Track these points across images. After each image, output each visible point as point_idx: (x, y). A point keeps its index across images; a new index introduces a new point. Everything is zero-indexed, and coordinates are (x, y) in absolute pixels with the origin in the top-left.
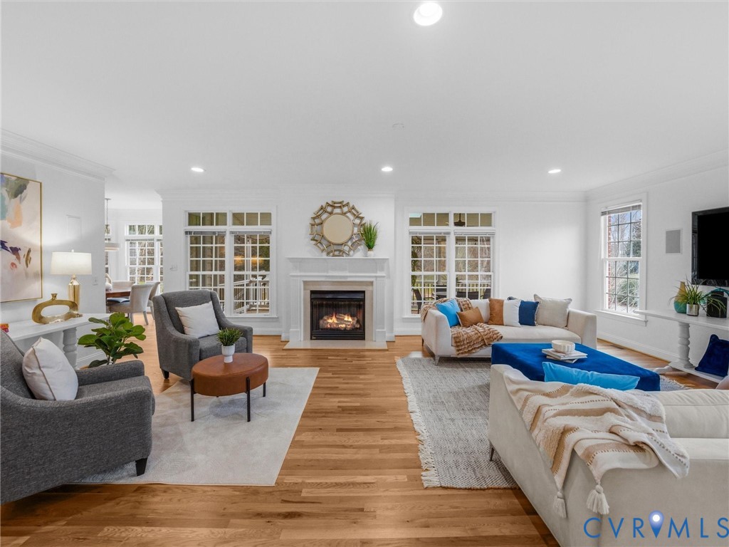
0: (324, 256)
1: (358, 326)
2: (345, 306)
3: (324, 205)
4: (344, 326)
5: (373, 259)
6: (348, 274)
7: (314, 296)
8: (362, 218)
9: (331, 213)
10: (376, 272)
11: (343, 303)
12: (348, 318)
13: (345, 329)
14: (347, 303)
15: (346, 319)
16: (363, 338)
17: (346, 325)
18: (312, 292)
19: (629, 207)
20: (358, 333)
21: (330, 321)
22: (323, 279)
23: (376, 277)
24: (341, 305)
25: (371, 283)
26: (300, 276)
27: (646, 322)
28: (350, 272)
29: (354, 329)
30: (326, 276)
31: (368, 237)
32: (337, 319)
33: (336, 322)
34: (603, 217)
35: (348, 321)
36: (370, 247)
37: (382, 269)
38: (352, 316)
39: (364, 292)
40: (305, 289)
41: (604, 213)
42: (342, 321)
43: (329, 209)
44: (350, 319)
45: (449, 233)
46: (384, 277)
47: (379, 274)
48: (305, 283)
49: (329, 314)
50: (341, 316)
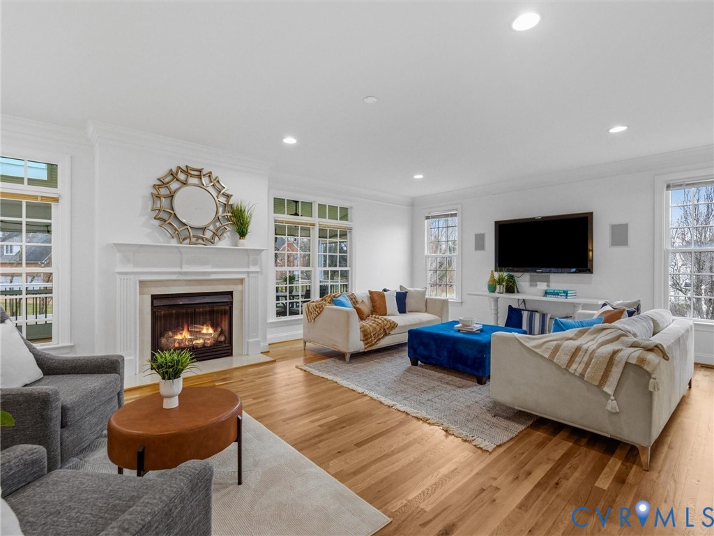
0: (174, 243)
1: (222, 339)
2: (204, 313)
3: (174, 170)
4: (201, 341)
5: (246, 250)
7: (157, 303)
8: (228, 197)
9: (185, 183)
10: (248, 266)
11: (201, 310)
12: (207, 330)
13: (204, 346)
14: (208, 309)
15: (204, 331)
16: (230, 354)
17: (204, 340)
18: (154, 297)
19: (448, 215)
20: (222, 348)
21: (179, 337)
22: (174, 277)
23: (248, 273)
24: (199, 313)
25: (241, 281)
26: (135, 273)
27: (462, 303)
28: (213, 267)
29: (217, 343)
30: (180, 273)
31: (239, 222)
32: (191, 333)
33: (188, 337)
34: (426, 221)
35: (207, 334)
36: (242, 234)
37: (255, 264)
38: (214, 326)
39: (231, 293)
40: (141, 293)
41: (427, 218)
42: (198, 334)
43: (182, 176)
44: (211, 331)
45: (314, 225)
46: (257, 272)
47: (252, 269)
48: (142, 284)
49: (178, 328)
50: (197, 328)
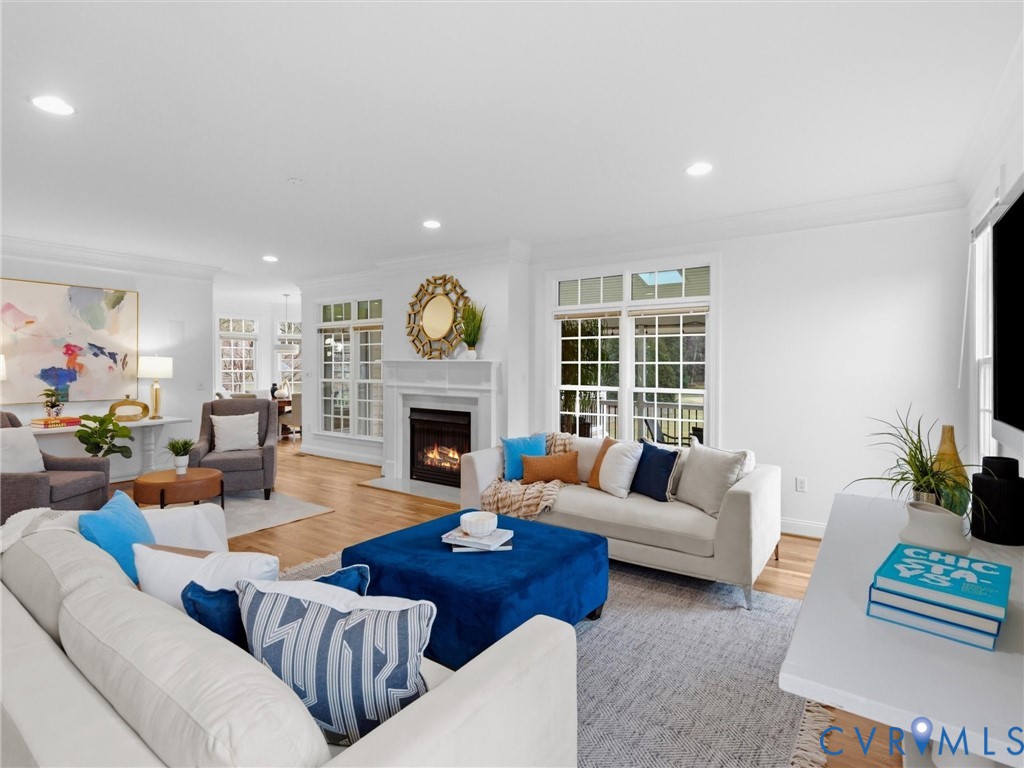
0: (418, 358)
2: (449, 434)
3: (425, 284)
4: (448, 465)
5: (476, 363)
6: (447, 386)
7: (413, 416)
8: (467, 299)
9: (432, 295)
10: (479, 383)
12: (453, 454)
13: (450, 470)
14: (451, 429)
15: (451, 455)
17: (451, 464)
18: (413, 410)
21: (431, 455)
23: (480, 391)
24: (444, 433)
25: (476, 401)
26: (398, 387)
28: (449, 383)
31: (466, 328)
32: (440, 453)
33: (438, 457)
35: (453, 459)
36: (472, 343)
38: (458, 451)
39: (468, 415)
40: (404, 405)
42: (446, 457)
43: (431, 289)
44: (456, 456)
47: (483, 386)
48: (405, 397)
49: (430, 446)
50: (445, 450)
